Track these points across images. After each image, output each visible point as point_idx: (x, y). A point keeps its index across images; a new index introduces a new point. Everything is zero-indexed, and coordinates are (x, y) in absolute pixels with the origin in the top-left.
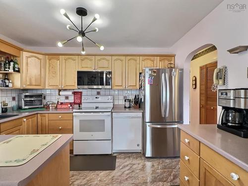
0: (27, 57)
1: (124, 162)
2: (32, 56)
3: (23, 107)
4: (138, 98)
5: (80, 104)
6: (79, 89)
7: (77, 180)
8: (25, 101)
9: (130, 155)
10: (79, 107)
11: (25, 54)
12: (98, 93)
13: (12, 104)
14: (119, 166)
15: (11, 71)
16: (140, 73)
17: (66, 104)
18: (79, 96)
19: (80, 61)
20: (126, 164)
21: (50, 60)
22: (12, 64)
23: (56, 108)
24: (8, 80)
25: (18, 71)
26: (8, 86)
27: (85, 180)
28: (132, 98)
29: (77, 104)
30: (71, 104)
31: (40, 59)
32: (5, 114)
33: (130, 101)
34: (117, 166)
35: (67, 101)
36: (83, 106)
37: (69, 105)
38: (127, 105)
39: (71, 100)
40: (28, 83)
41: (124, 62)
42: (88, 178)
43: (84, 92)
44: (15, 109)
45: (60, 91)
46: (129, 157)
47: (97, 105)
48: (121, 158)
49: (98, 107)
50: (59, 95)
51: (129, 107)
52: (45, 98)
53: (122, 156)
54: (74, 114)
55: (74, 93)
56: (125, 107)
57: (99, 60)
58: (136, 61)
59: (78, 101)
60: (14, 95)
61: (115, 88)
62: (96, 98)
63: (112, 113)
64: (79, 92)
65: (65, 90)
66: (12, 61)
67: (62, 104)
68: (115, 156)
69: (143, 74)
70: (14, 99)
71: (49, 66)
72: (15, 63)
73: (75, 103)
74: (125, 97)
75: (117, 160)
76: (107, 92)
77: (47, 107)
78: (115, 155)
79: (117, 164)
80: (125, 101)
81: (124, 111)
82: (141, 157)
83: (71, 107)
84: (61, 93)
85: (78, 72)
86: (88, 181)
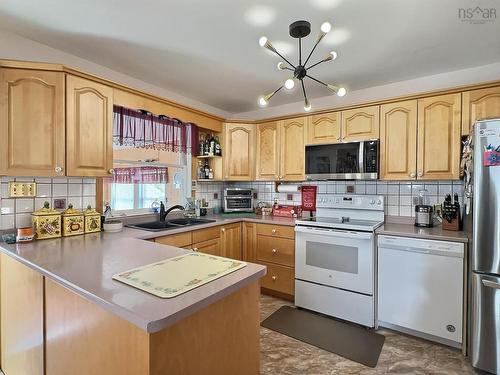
0: (231, 131)
1: (402, 359)
2: (238, 129)
3: (226, 209)
4: (457, 204)
5: (312, 210)
6: (309, 180)
7: (291, 355)
8: (228, 200)
9: (425, 346)
10: (311, 215)
11: (228, 127)
12: (351, 190)
13: (213, 204)
14: (388, 363)
15: (211, 154)
16: (464, 138)
17: (288, 208)
18: (312, 194)
19: (311, 126)
20: (408, 364)
21: (262, 131)
22: (212, 143)
23: (272, 214)
24: (209, 168)
25: (220, 154)
26: (207, 177)
27: (304, 363)
28: (438, 202)
29: (306, 209)
30: (295, 208)
31: (248, 132)
32: (203, 218)
33: (430, 210)
34: (380, 360)
35: (290, 203)
36: (318, 214)
37: (292, 212)
38: (423, 219)
39: (297, 201)
40: (232, 172)
41: (413, 114)
42: (311, 361)
43: (322, 187)
44: (217, 212)
45: (278, 184)
46: (421, 350)
47: (346, 214)
48: (395, 345)
49: (348, 220)
50: (277, 191)
51: (430, 226)
52: (256, 196)
53: (402, 341)
54: (297, 228)
55: (303, 189)
56: (417, 225)
57: (351, 119)
58: (449, 106)
59: (309, 204)
60: (216, 191)
61: (389, 177)
62: (345, 199)
63: (376, 235)
64: (312, 187)
65: (287, 183)
66: (212, 139)
67: (280, 207)
68: (383, 337)
69: (469, 140)
70: (216, 196)
71: (262, 142)
72: (217, 142)
73: (303, 208)
74: (415, 200)
75: (385, 347)
76: (371, 188)
77: (258, 212)
78: (383, 333)
79: (383, 357)
80: (417, 210)
81: (414, 234)
82: (458, 361)
83: (295, 215)
84: (280, 188)
85: (308, 148)
86: (311, 367)
